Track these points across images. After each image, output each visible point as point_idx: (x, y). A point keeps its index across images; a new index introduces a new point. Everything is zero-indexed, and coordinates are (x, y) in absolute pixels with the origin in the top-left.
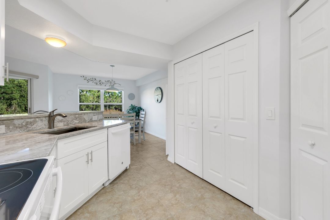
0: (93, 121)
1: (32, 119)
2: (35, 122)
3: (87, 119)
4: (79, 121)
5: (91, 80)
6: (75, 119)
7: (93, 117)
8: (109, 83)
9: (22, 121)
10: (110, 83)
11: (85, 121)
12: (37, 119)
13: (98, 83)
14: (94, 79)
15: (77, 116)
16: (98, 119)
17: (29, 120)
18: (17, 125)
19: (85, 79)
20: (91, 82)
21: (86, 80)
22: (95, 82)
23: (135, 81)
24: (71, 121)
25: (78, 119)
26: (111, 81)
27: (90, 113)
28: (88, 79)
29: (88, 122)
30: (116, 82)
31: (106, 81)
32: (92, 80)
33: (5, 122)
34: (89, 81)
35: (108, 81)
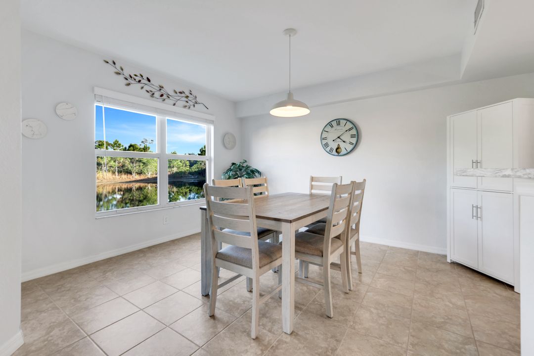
5: (138, 79)
8: (183, 99)
10: (186, 99)
13: (157, 94)
14: (145, 77)
19: (118, 74)
20: (136, 87)
21: (121, 77)
22: (146, 88)
23: (235, 104)
26: (187, 93)
30: (198, 100)
31: (176, 93)
32: (139, 81)
34: (130, 81)
35: (181, 93)
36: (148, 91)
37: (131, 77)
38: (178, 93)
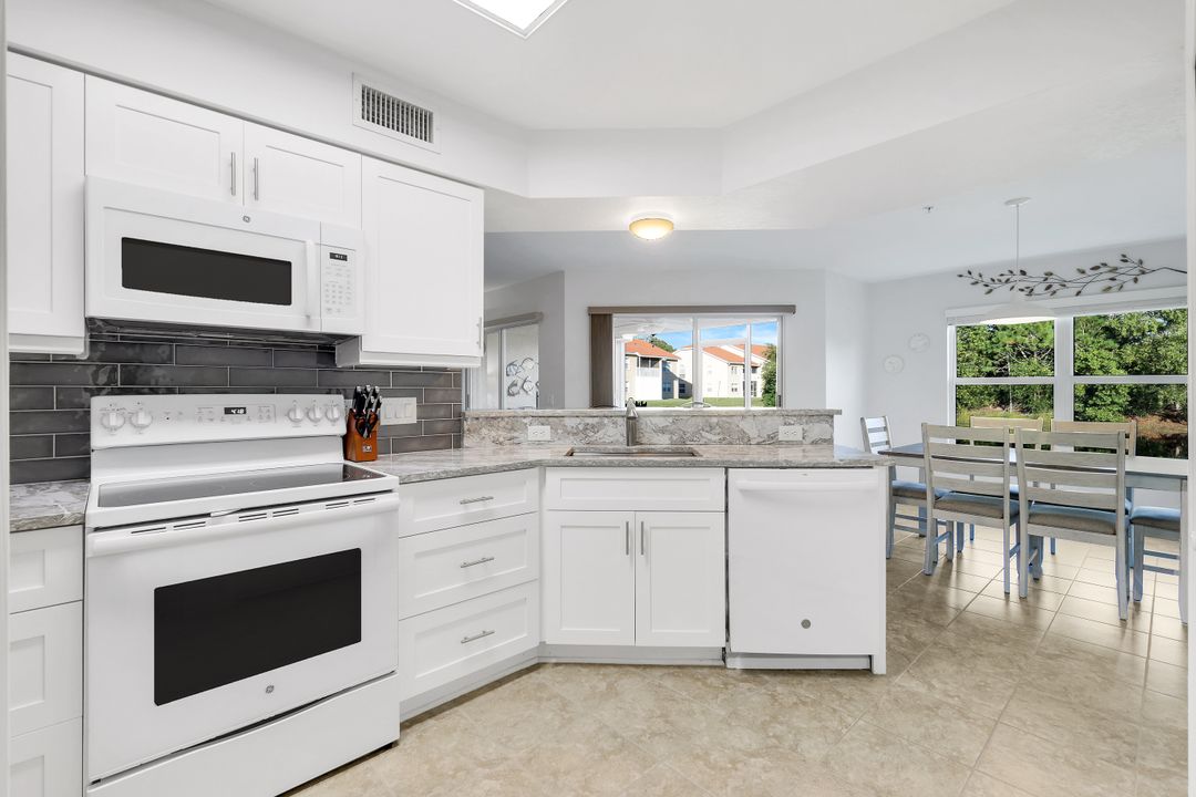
0: (780, 442)
1: (596, 419)
2: (602, 425)
3: (753, 433)
4: (721, 437)
5: (1004, 279)
6: (708, 429)
7: (782, 429)
8: (1101, 277)
9: (578, 420)
10: (1112, 275)
11: (746, 440)
12: (606, 420)
13: (1040, 289)
14: (1017, 272)
15: (715, 420)
16: (808, 440)
17: (590, 421)
18: (569, 429)
19: (976, 283)
20: (1002, 291)
21: (979, 287)
22: (1020, 285)
24: (694, 434)
25: (718, 430)
26: (1114, 261)
27: (766, 414)
28: (987, 279)
29: (758, 444)
30: (1147, 265)
31: (1083, 272)
32: (1007, 281)
33: (550, 419)
34: (992, 286)
35: (1095, 268)
36: (1022, 290)
37: (993, 280)
38: (1089, 272)
